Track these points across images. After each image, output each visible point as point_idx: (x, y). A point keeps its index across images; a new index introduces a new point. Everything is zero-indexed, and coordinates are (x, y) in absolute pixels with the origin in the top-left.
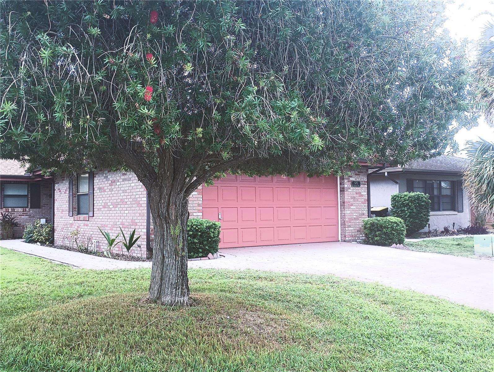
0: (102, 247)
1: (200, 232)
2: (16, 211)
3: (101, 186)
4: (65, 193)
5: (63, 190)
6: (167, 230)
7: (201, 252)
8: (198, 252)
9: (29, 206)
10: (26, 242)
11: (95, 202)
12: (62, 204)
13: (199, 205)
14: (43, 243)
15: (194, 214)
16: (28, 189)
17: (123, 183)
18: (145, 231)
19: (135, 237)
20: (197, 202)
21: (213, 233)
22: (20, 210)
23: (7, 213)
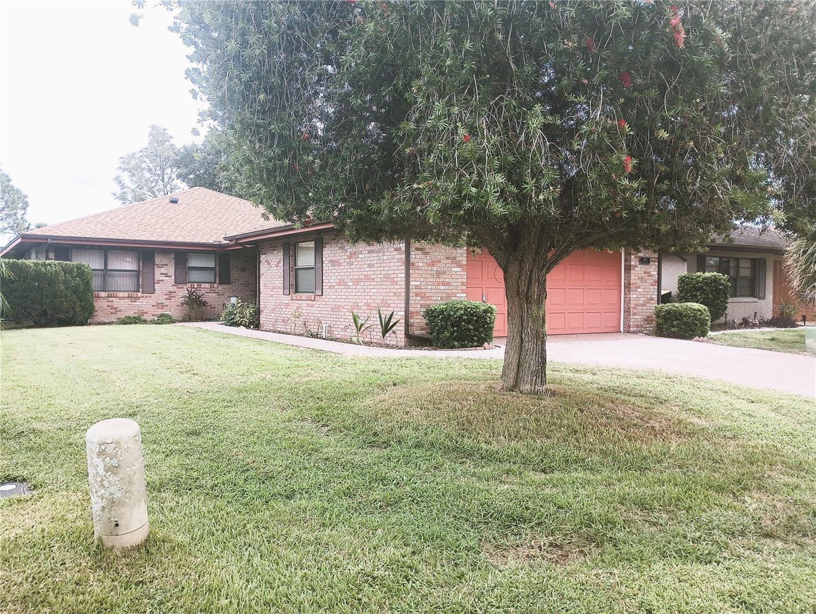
0: (335, 333)
1: (475, 316)
2: (202, 286)
3: (333, 258)
4: (277, 266)
5: (273, 264)
6: (528, 311)
7: (476, 341)
8: (472, 341)
9: (217, 282)
10: (227, 325)
11: (324, 278)
12: (272, 280)
13: (463, 284)
14: (248, 327)
15: (458, 295)
16: (216, 262)
17: (369, 255)
18: (403, 313)
19: (393, 321)
20: (461, 280)
21: (490, 318)
22: (207, 286)
23: (193, 290)
